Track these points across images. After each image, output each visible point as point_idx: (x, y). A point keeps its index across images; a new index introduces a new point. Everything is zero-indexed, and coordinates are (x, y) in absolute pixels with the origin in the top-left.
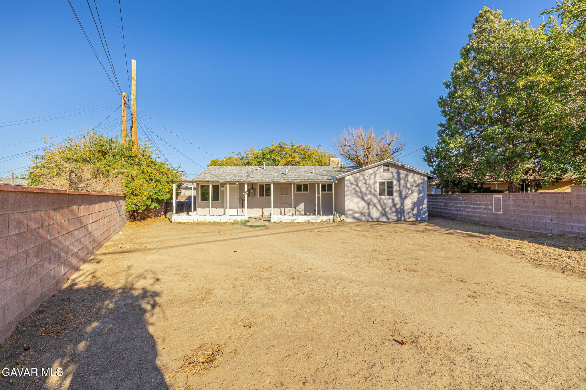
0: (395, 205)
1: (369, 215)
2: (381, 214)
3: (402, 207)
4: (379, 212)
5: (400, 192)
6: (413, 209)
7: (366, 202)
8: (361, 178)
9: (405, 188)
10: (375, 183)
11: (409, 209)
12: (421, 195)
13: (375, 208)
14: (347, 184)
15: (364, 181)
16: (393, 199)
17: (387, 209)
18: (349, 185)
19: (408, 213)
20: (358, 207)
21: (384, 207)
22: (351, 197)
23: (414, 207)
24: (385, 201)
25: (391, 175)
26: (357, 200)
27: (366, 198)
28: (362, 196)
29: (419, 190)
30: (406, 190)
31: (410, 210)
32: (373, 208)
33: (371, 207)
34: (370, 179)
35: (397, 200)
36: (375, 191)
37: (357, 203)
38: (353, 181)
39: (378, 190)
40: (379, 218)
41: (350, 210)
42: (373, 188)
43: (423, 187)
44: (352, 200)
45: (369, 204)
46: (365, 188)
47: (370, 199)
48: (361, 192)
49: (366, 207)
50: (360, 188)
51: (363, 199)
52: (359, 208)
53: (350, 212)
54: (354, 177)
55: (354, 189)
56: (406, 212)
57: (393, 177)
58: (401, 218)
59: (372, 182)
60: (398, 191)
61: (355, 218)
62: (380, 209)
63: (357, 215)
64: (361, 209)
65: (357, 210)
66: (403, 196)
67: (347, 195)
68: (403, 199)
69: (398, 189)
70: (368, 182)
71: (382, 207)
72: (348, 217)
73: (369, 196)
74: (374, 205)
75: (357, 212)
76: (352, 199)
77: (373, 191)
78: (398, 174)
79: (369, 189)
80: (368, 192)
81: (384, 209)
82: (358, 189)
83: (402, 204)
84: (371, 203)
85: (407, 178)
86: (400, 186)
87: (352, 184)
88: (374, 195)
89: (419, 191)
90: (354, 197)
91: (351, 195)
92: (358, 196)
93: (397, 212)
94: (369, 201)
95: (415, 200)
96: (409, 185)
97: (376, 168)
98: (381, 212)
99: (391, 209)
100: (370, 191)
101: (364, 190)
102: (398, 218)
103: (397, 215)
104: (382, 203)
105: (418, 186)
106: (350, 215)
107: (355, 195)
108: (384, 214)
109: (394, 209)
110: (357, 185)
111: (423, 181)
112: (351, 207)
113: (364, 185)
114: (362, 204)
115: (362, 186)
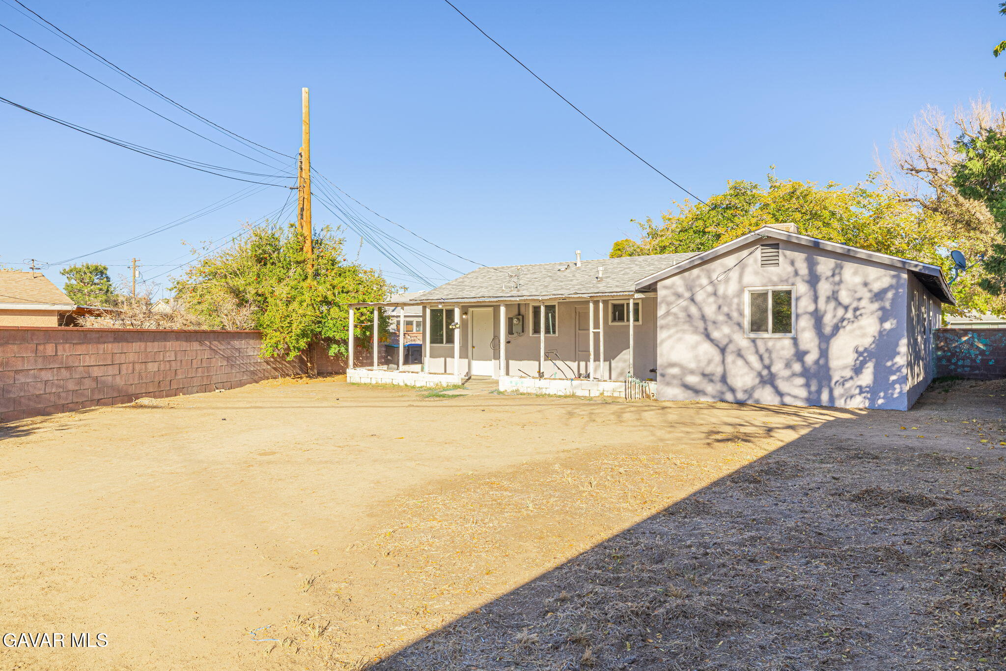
0: (800, 355)
1: (724, 379)
2: (757, 380)
3: (822, 362)
4: (753, 375)
5: (817, 318)
6: (858, 370)
7: (717, 346)
8: (704, 281)
9: (832, 304)
10: (741, 291)
11: (845, 368)
12: (888, 325)
13: (740, 362)
14: (665, 297)
15: (710, 289)
16: (795, 340)
17: (778, 367)
18: (672, 298)
19: (844, 381)
20: (697, 358)
21: (767, 362)
22: (677, 332)
23: (863, 364)
24: (770, 344)
25: (790, 269)
26: (693, 338)
27: (716, 335)
28: (706, 329)
29: (882, 309)
30: (835, 309)
31: (848, 373)
32: (734, 362)
33: (730, 358)
34: (727, 280)
35: (808, 339)
36: (741, 314)
37: (695, 347)
38: (681, 289)
39: (747, 311)
40: (753, 389)
41: (672, 365)
42: (734, 306)
43: (894, 300)
44: (680, 339)
45: (723, 351)
46: (714, 307)
47: (729, 336)
48: (703, 318)
49: (718, 358)
50: (700, 309)
51: (708, 336)
52: (699, 361)
53: (675, 371)
54: (684, 279)
55: (686, 309)
56: (836, 377)
57: (796, 273)
58: (819, 392)
59: (732, 288)
60: (811, 314)
61: (686, 387)
62: (757, 365)
63: (692, 380)
64: (703, 364)
65: (693, 366)
66: (828, 330)
67: (666, 327)
68: (824, 339)
69: (811, 308)
70: (721, 291)
71: (761, 358)
72: (668, 384)
73: (726, 330)
74: (740, 354)
75: (692, 372)
76: (679, 335)
77: (735, 315)
78: (812, 265)
79: (725, 309)
80: (721, 318)
81: (768, 367)
82: (693, 310)
83: (824, 353)
84: (731, 348)
85: (840, 274)
86: (816, 299)
87: (679, 296)
88: (739, 325)
89: (880, 313)
90: (684, 331)
91: (676, 325)
92: (695, 331)
93: (805, 373)
94: (724, 342)
95: (867, 342)
96: (845, 297)
97: (745, 253)
98: (760, 374)
99: (788, 365)
100: (728, 316)
101: (710, 310)
102: (810, 393)
103: (807, 385)
104: (762, 350)
105: (878, 296)
106: (674, 377)
107: (686, 327)
108: (769, 380)
109: (797, 367)
110: (692, 300)
111: (894, 281)
112: (675, 357)
113: (712, 299)
114: (707, 350)
115: (704, 301)
